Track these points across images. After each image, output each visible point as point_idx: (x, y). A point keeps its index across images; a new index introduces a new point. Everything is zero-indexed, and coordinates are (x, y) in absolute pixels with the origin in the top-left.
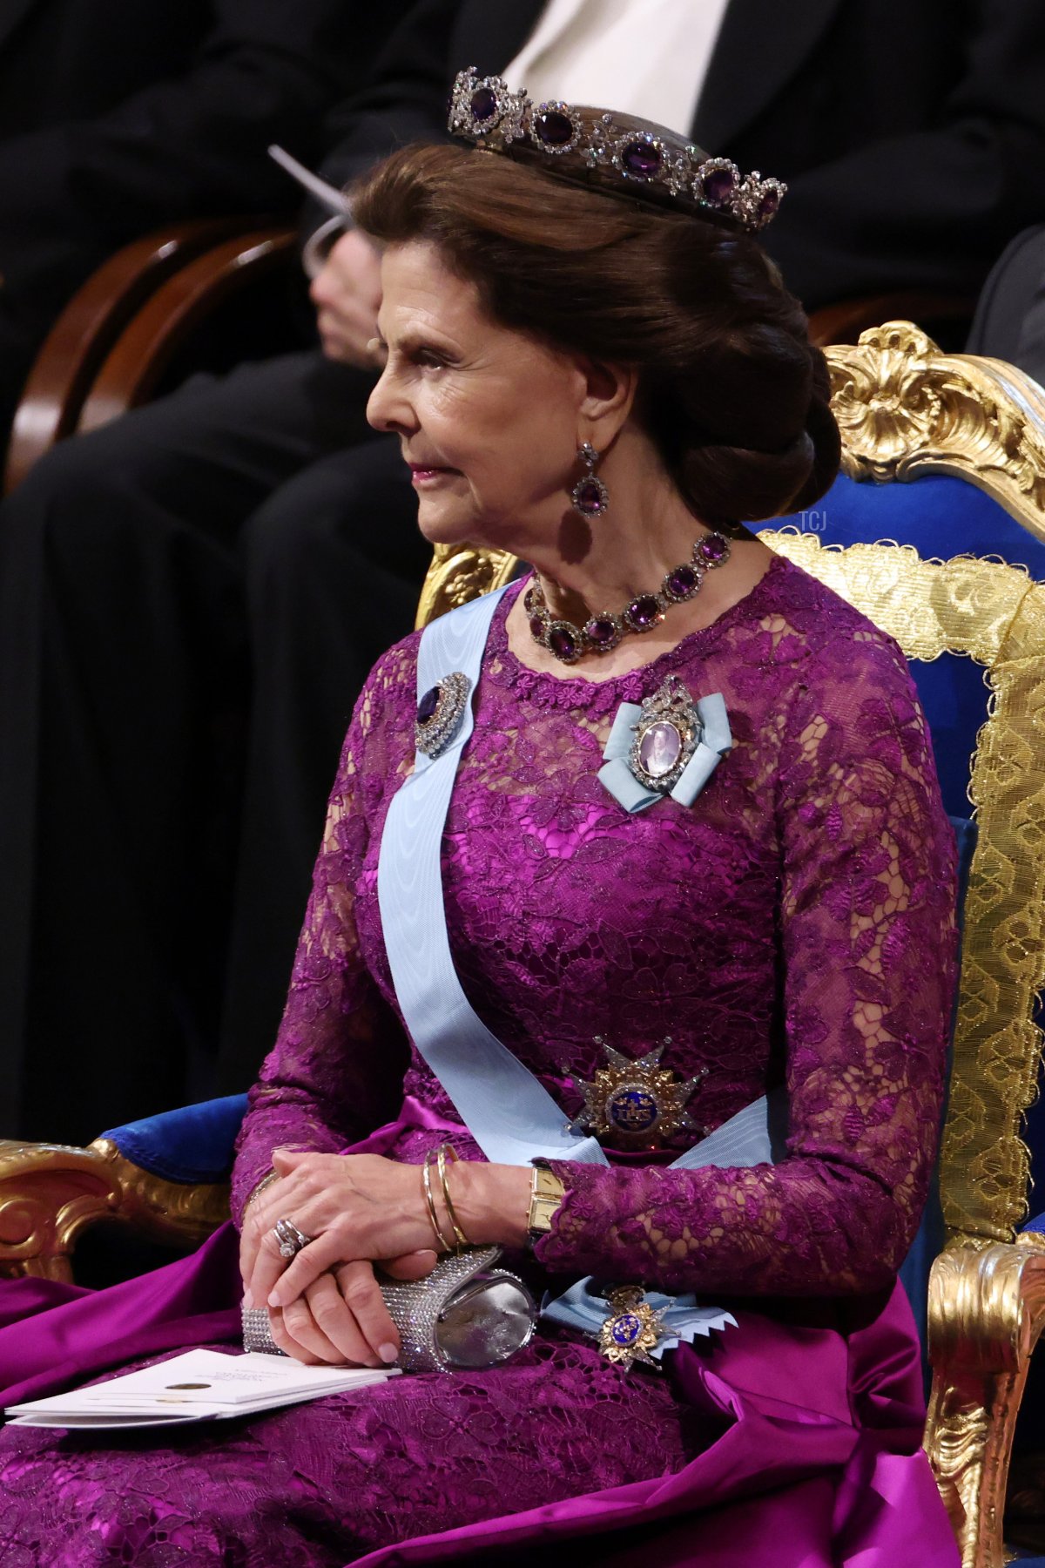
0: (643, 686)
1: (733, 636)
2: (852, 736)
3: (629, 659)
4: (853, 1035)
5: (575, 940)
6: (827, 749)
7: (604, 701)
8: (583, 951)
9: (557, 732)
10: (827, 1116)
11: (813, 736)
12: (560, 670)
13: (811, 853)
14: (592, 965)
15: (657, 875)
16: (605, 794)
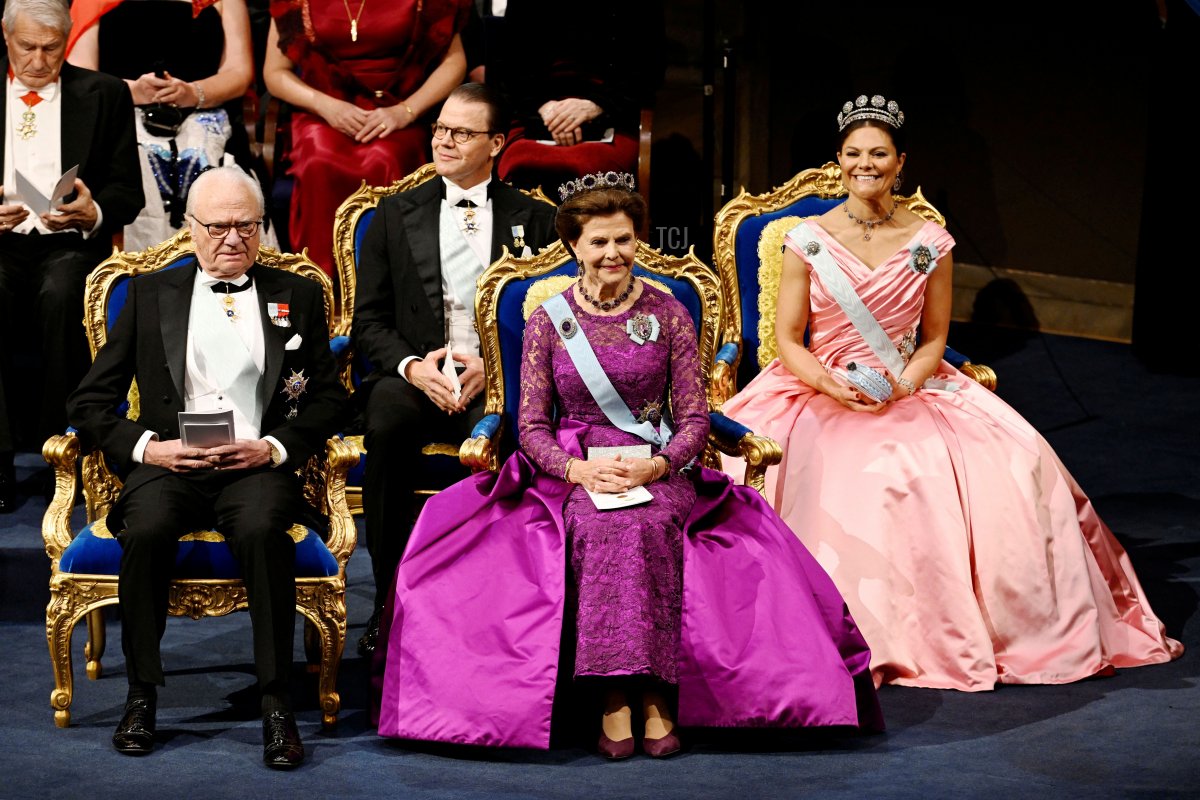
0: (631, 314)
1: (645, 299)
2: (684, 319)
3: (624, 308)
4: (696, 385)
5: (641, 377)
6: (680, 324)
7: (623, 319)
8: (643, 379)
9: (609, 329)
10: (693, 405)
11: (675, 321)
12: (603, 313)
13: (680, 346)
14: (645, 382)
15: (654, 358)
16: (633, 342)
